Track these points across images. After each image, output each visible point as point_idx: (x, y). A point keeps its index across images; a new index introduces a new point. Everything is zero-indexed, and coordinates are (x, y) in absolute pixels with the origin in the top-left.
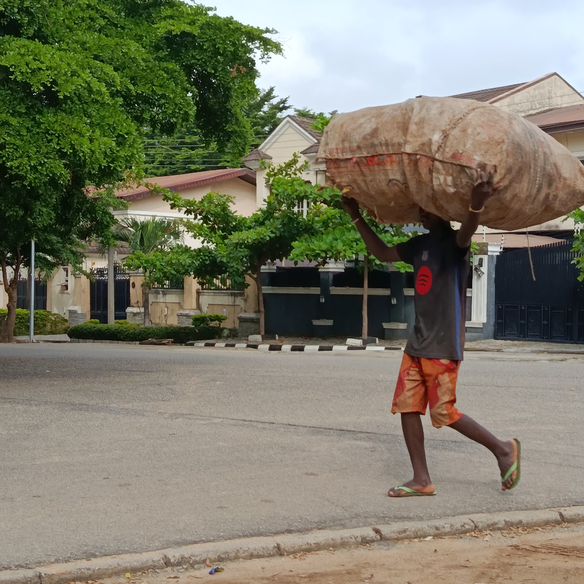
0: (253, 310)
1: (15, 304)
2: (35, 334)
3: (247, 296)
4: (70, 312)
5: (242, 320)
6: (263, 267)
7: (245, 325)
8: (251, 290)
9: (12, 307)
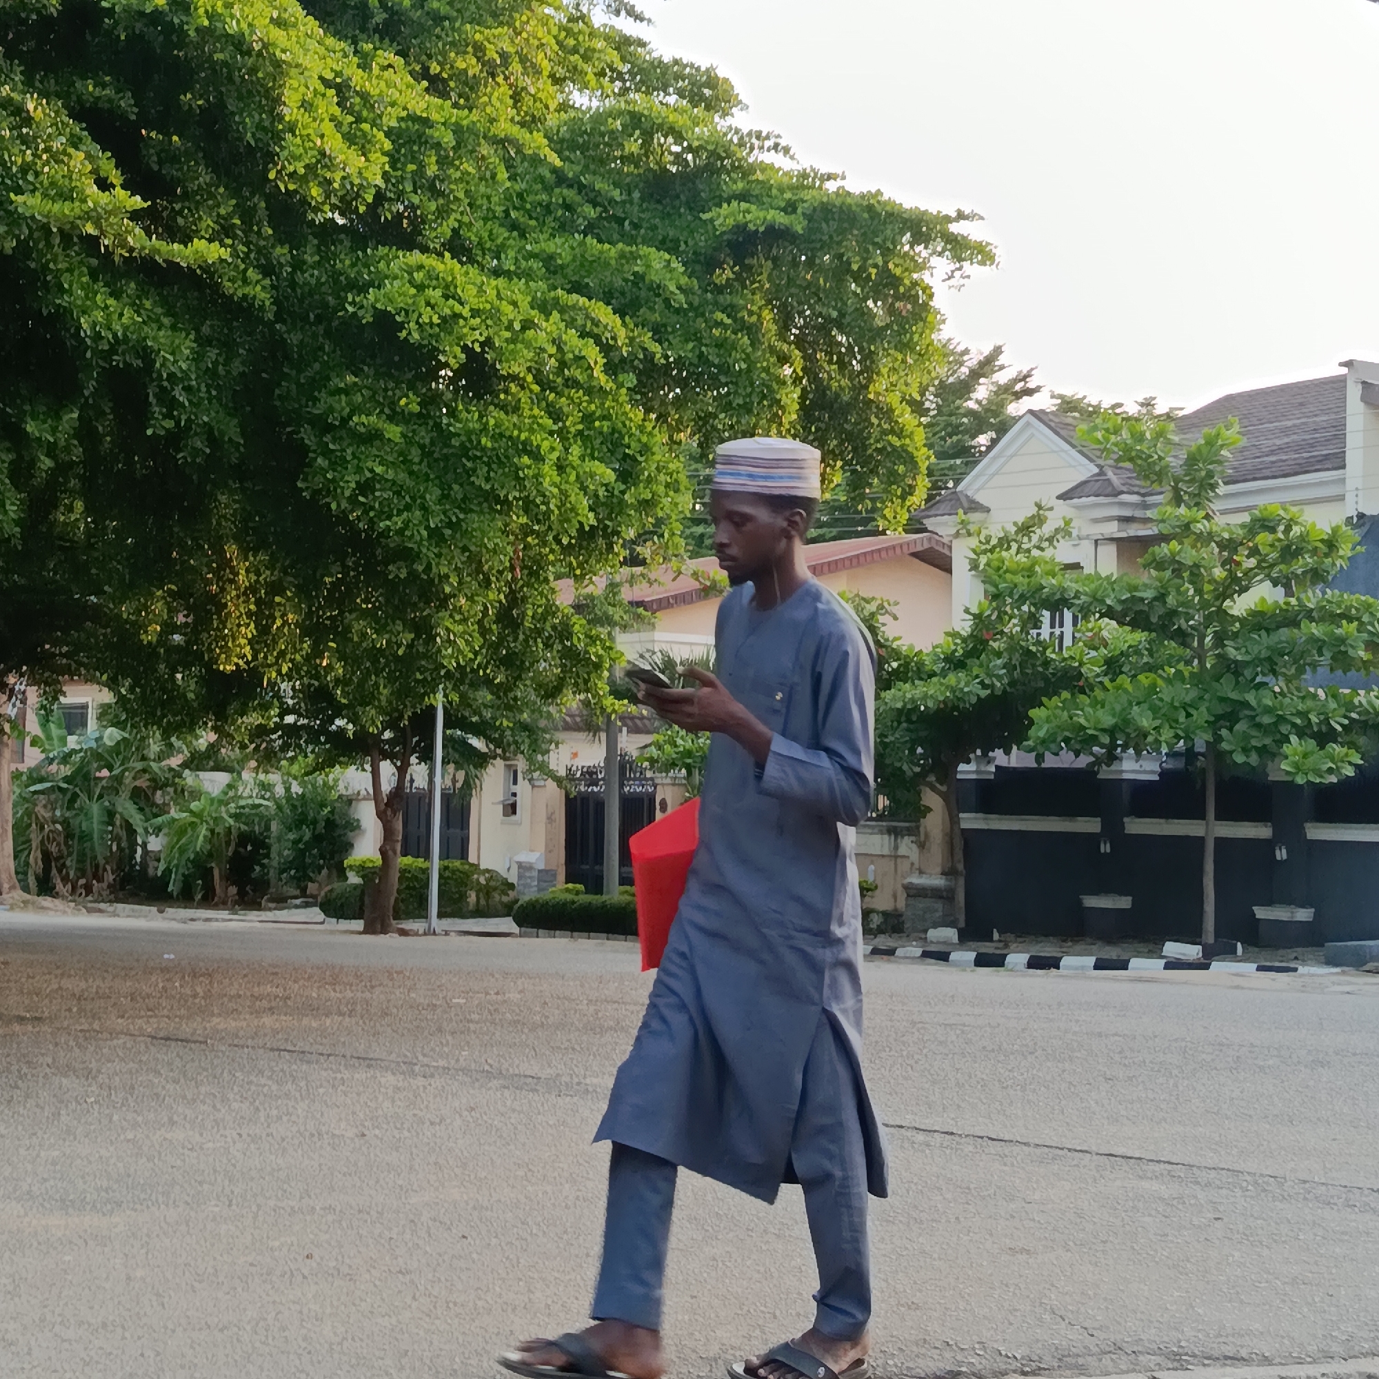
0: (939, 870)
1: (399, 847)
2: (441, 915)
3: (927, 836)
4: (520, 865)
5: (914, 893)
6: (962, 767)
7: (922, 904)
8: (935, 822)
9: (390, 853)
